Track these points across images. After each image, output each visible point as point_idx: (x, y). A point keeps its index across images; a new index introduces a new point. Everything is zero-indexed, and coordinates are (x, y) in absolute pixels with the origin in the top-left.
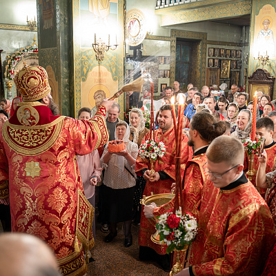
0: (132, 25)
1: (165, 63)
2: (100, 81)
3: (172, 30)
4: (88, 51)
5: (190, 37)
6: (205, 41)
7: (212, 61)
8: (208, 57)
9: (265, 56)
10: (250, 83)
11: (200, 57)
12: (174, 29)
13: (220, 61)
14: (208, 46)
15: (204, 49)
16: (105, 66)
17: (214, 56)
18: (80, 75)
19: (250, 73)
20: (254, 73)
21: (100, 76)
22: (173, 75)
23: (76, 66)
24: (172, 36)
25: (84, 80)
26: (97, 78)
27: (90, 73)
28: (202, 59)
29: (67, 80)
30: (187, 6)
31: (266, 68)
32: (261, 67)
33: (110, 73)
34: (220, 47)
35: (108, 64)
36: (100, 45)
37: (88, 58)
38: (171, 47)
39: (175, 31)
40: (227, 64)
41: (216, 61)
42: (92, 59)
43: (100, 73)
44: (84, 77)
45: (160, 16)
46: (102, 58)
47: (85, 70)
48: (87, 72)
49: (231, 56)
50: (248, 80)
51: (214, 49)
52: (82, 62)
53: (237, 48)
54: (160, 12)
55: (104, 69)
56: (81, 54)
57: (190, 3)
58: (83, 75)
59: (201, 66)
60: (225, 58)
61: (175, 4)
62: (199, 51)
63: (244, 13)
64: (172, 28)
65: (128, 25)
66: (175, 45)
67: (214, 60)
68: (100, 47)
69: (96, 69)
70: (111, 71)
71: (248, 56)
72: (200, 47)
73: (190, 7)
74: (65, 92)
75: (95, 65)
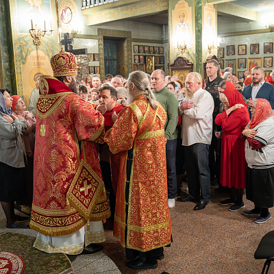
0: (64, 14)
1: (94, 60)
2: (39, 64)
3: (99, 30)
4: (26, 36)
5: (116, 35)
6: (129, 39)
7: (137, 57)
8: (133, 54)
9: (183, 46)
10: (172, 70)
11: (126, 53)
12: (100, 28)
13: (145, 57)
14: (133, 43)
15: (129, 46)
16: (42, 50)
17: (139, 52)
18: (20, 59)
19: (172, 62)
20: (175, 61)
21: (38, 59)
22: (103, 71)
23: (16, 51)
24: (99, 34)
25: (24, 63)
26: (36, 61)
27: (29, 57)
28: (128, 55)
29: (7, 64)
30: (111, 5)
31: (185, 56)
32: (181, 55)
33: (47, 57)
34: (144, 44)
35: (44, 49)
36: (37, 31)
37: (26, 43)
38: (99, 45)
39: (102, 30)
40: (151, 60)
41: (141, 57)
42: (30, 44)
43: (38, 57)
44: (24, 60)
45: (87, 16)
46: (39, 43)
47: (24, 54)
48: (26, 55)
49: (154, 53)
50: (170, 67)
51: (139, 46)
52: (20, 46)
53: (159, 45)
54: (86, 12)
55: (41, 53)
56: (19, 39)
57: (114, 2)
58: (22, 58)
59: (128, 62)
60: (149, 54)
61: (100, 4)
62: (125, 49)
63: (162, 10)
64: (98, 27)
65: (60, 13)
66: (102, 43)
67: (139, 56)
68: (36, 33)
69: (34, 53)
70: (48, 56)
71: (169, 52)
72: (125, 44)
73: (113, 6)
74: (7, 75)
75: (33, 50)
